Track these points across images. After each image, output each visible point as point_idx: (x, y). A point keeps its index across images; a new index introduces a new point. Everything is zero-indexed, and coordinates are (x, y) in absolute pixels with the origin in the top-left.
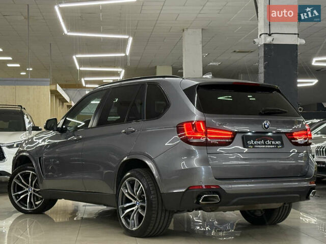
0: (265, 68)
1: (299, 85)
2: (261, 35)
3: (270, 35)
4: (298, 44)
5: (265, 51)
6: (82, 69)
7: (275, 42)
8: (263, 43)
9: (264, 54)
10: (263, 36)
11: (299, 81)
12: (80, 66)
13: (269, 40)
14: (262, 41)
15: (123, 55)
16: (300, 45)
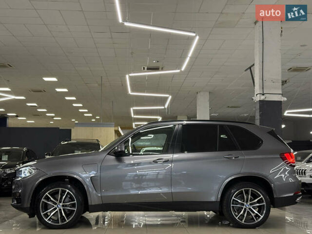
0: (260, 116)
2: (257, 95)
3: (263, 95)
4: (282, 100)
5: (260, 105)
6: (135, 117)
7: (266, 99)
8: (258, 100)
9: (260, 107)
10: (258, 95)
13: (262, 98)
14: (258, 98)
15: (163, 107)
16: (284, 101)
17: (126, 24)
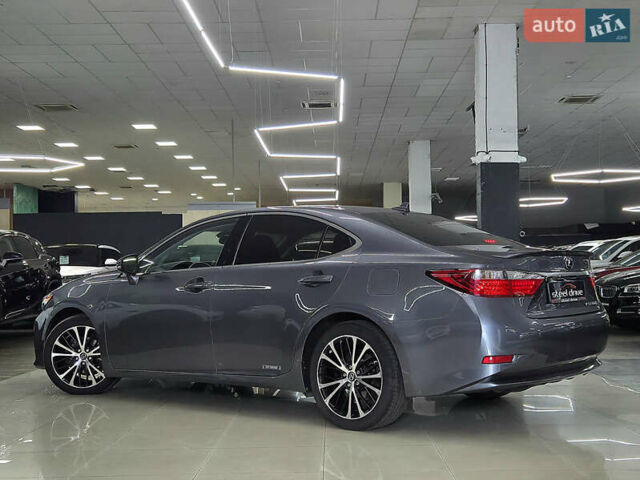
0: (482, 189)
1: (521, 205)
2: (478, 153)
3: (487, 153)
4: (519, 162)
6: (291, 190)
7: (492, 161)
8: (480, 162)
9: (481, 174)
10: (480, 154)
11: (521, 200)
12: (289, 187)
13: (484, 158)
14: (477, 159)
15: (334, 175)
17: (232, 68)
